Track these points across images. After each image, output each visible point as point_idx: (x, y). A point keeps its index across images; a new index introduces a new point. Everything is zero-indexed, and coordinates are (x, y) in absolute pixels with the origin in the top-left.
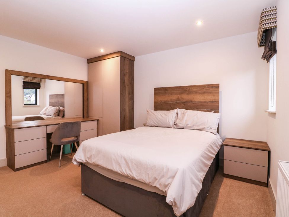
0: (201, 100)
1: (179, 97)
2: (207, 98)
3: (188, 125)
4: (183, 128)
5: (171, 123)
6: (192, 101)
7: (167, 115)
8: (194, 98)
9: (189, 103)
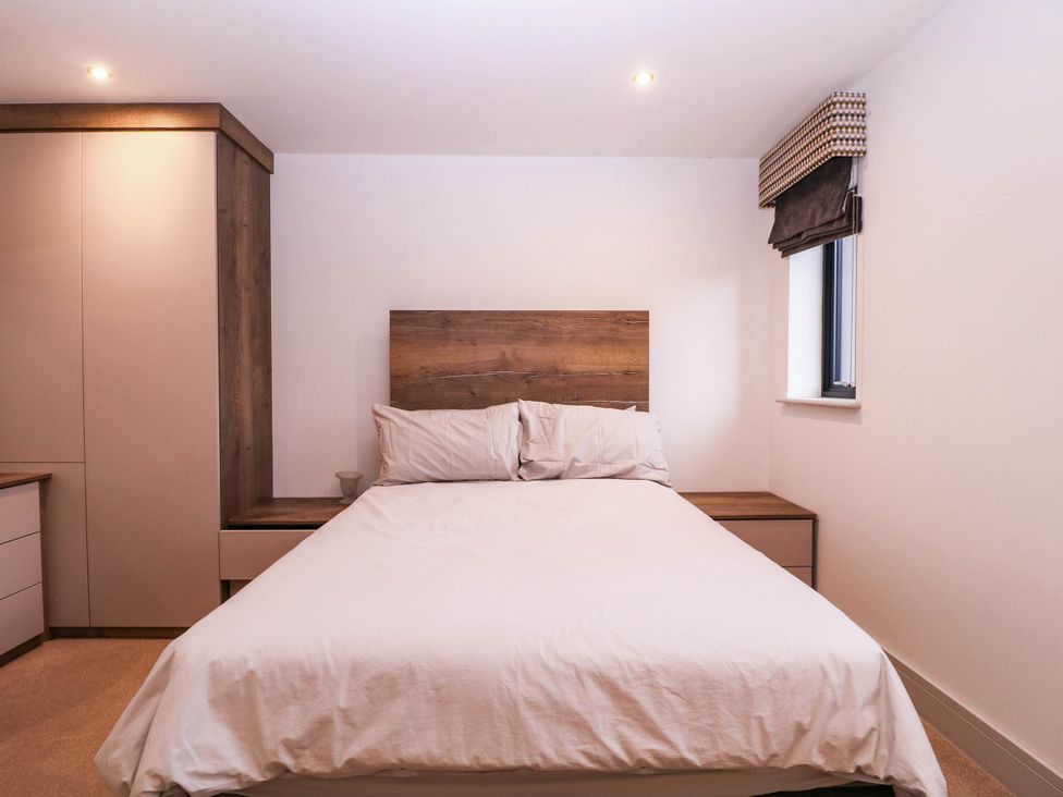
0: (592, 368)
1: (504, 353)
2: (611, 359)
3: (577, 464)
4: (557, 478)
5: (509, 462)
6: (557, 371)
7: (484, 429)
8: (564, 359)
9: (545, 377)
